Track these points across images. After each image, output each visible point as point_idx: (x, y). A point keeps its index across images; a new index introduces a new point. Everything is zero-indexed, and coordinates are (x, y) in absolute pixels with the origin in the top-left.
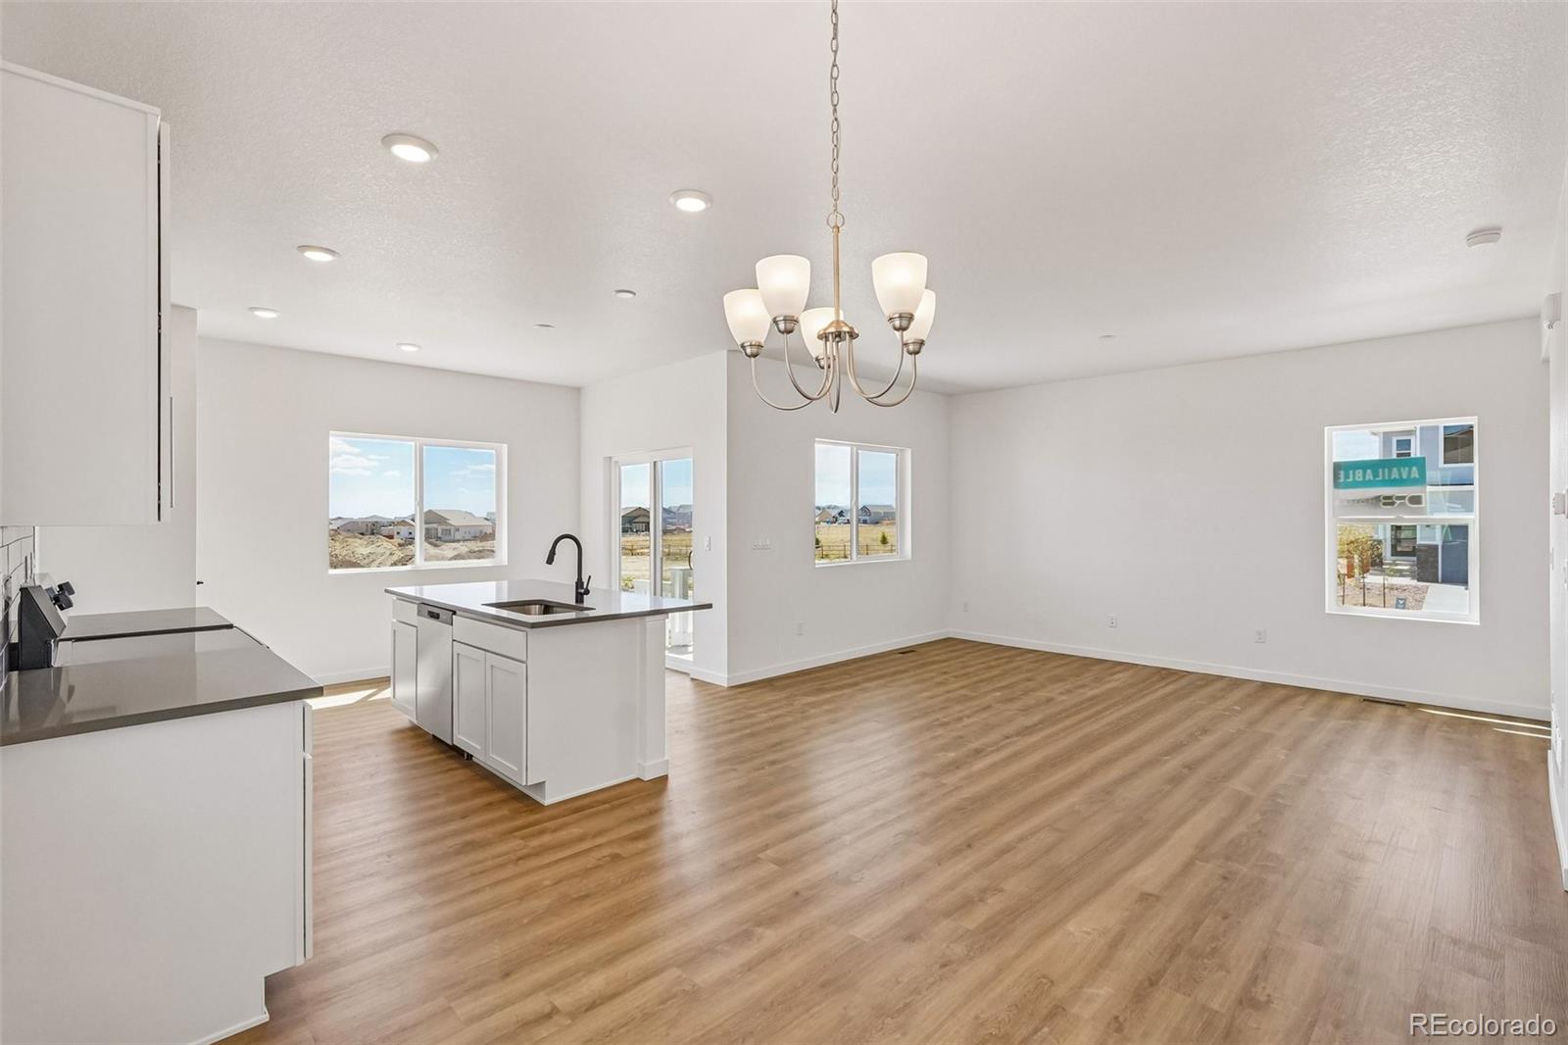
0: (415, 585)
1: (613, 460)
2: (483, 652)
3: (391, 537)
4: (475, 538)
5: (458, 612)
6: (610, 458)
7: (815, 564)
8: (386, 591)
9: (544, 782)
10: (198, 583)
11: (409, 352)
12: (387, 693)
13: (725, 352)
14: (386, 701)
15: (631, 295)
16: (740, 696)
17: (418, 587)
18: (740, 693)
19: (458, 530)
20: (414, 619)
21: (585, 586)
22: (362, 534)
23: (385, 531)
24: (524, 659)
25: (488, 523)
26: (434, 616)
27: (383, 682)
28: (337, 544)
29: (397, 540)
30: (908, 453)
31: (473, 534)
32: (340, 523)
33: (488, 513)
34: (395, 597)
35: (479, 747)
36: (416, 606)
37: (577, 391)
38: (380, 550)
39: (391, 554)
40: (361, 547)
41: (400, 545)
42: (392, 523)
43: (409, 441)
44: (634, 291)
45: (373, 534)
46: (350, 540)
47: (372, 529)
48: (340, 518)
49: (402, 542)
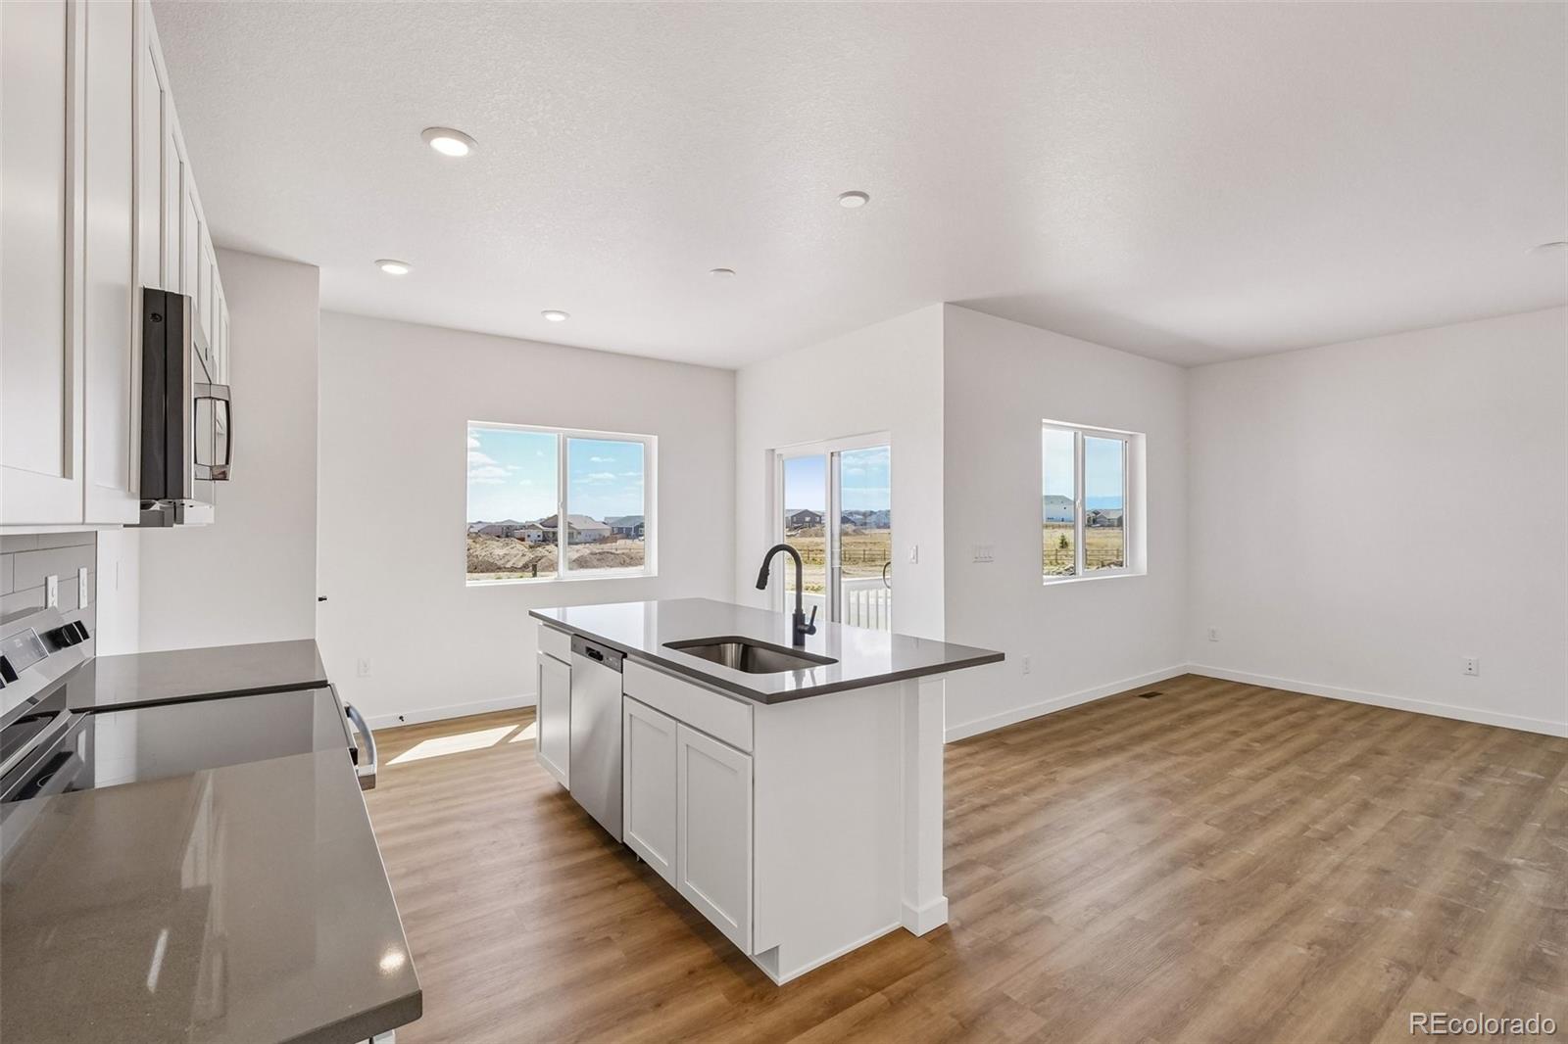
0: (559, 607)
1: (777, 452)
2: (674, 722)
3: (523, 540)
4: (595, 541)
5: (629, 655)
6: (773, 450)
7: (1042, 581)
8: (532, 614)
9: (777, 947)
10: (321, 599)
11: (554, 324)
12: (530, 732)
13: (940, 306)
14: (528, 745)
15: (860, 200)
16: (968, 760)
17: (561, 609)
18: (970, 755)
19: (579, 533)
20: (567, 654)
21: (807, 622)
22: (498, 537)
23: (518, 533)
24: (749, 750)
25: (605, 527)
26: (598, 657)
27: (525, 714)
28: (478, 546)
29: (528, 543)
30: (1142, 442)
31: (592, 537)
32: (481, 526)
33: (606, 518)
34: (541, 622)
35: (666, 864)
36: (569, 638)
37: (732, 373)
38: (514, 552)
39: (523, 555)
40: (497, 550)
41: (531, 547)
42: (523, 527)
43: (551, 432)
44: (866, 191)
45: (507, 536)
46: (488, 542)
47: (506, 532)
48: (480, 522)
49: (532, 544)
